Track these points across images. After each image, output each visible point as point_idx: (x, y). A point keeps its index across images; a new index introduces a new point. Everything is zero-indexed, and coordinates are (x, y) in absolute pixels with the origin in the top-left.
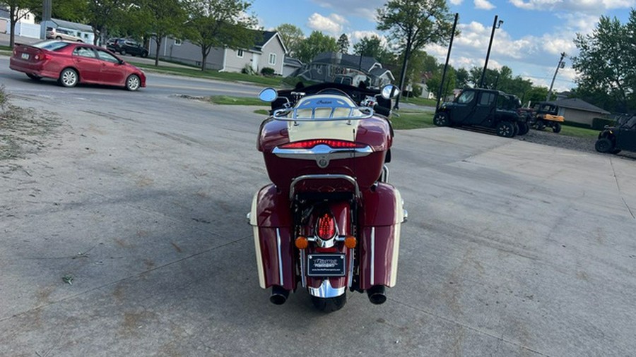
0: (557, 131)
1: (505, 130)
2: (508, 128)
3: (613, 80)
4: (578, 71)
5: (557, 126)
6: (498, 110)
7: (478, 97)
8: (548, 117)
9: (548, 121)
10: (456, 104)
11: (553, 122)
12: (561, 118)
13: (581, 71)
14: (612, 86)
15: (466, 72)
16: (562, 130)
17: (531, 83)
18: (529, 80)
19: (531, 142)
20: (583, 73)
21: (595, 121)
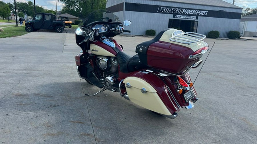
0: (70, 27)
1: (59, 30)
2: (60, 29)
3: (76, 5)
4: (63, 2)
5: (70, 25)
6: (54, 22)
7: (44, 17)
8: (66, 22)
9: (66, 24)
10: (34, 21)
11: (68, 24)
12: (71, 22)
13: (64, 2)
14: (76, 8)
15: (12, 4)
16: (72, 27)
17: (43, 8)
18: (42, 7)
19: (70, 33)
20: (65, 3)
21: (75, 21)
